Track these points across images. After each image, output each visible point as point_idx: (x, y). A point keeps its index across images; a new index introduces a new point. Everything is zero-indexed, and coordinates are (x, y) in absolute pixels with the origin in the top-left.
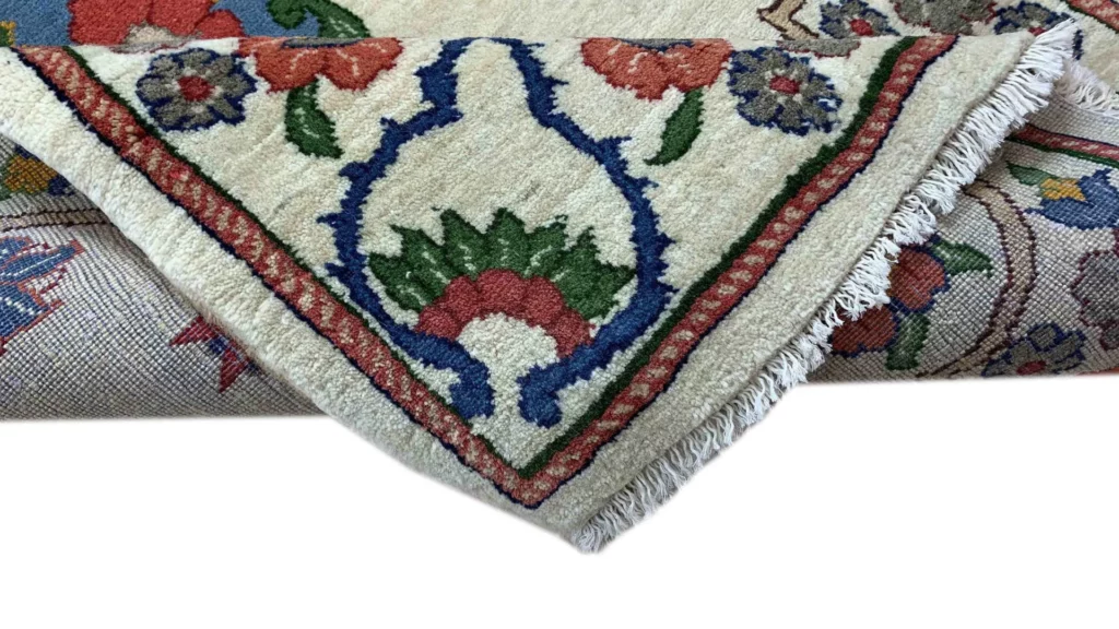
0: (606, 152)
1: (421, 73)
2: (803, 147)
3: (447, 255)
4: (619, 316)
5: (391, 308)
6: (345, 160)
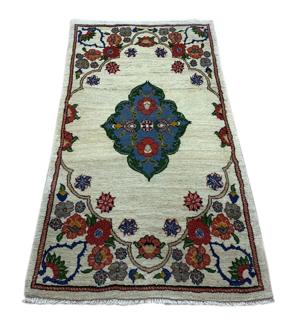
0: (79, 266)
1: (74, 242)
2: (95, 284)
3: (55, 260)
4: (61, 281)
5: (45, 259)
6: (59, 243)
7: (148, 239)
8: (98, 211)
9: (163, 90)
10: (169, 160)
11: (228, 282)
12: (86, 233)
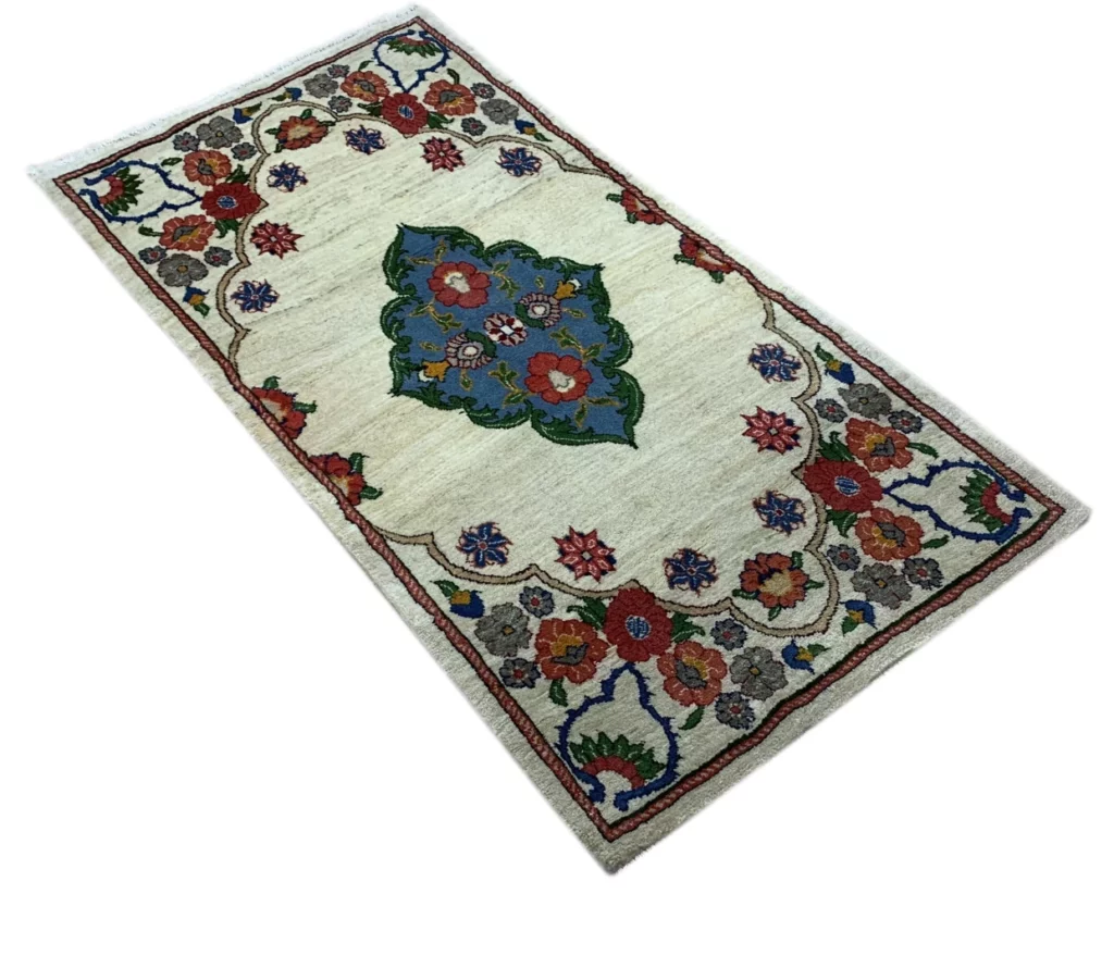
0: (665, 722)
1: (603, 682)
2: (736, 734)
3: (598, 748)
4: (657, 780)
5: (574, 761)
6: (569, 708)
7: (756, 567)
8: (587, 583)
9: (462, 226)
10: (635, 376)
11: (990, 542)
12: (609, 647)
